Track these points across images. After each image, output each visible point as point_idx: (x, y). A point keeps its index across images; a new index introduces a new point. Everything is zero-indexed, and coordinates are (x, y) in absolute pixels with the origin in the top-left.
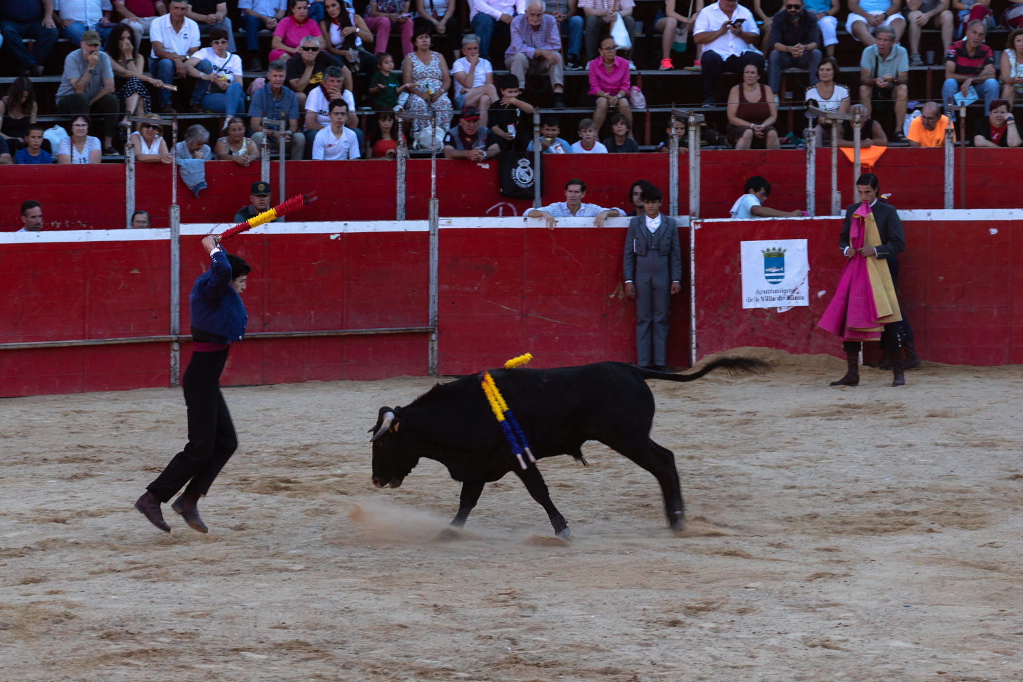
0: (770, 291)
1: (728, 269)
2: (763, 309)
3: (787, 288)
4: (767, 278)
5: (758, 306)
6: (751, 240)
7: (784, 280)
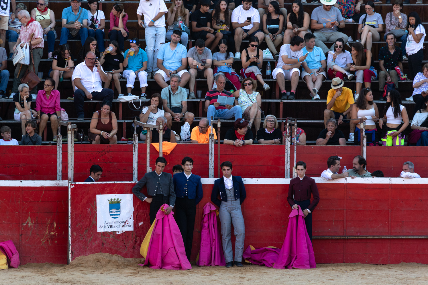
0: (113, 222)
1: (89, 210)
2: (108, 232)
3: (121, 221)
4: (111, 215)
5: (106, 230)
6: (102, 194)
7: (120, 217)
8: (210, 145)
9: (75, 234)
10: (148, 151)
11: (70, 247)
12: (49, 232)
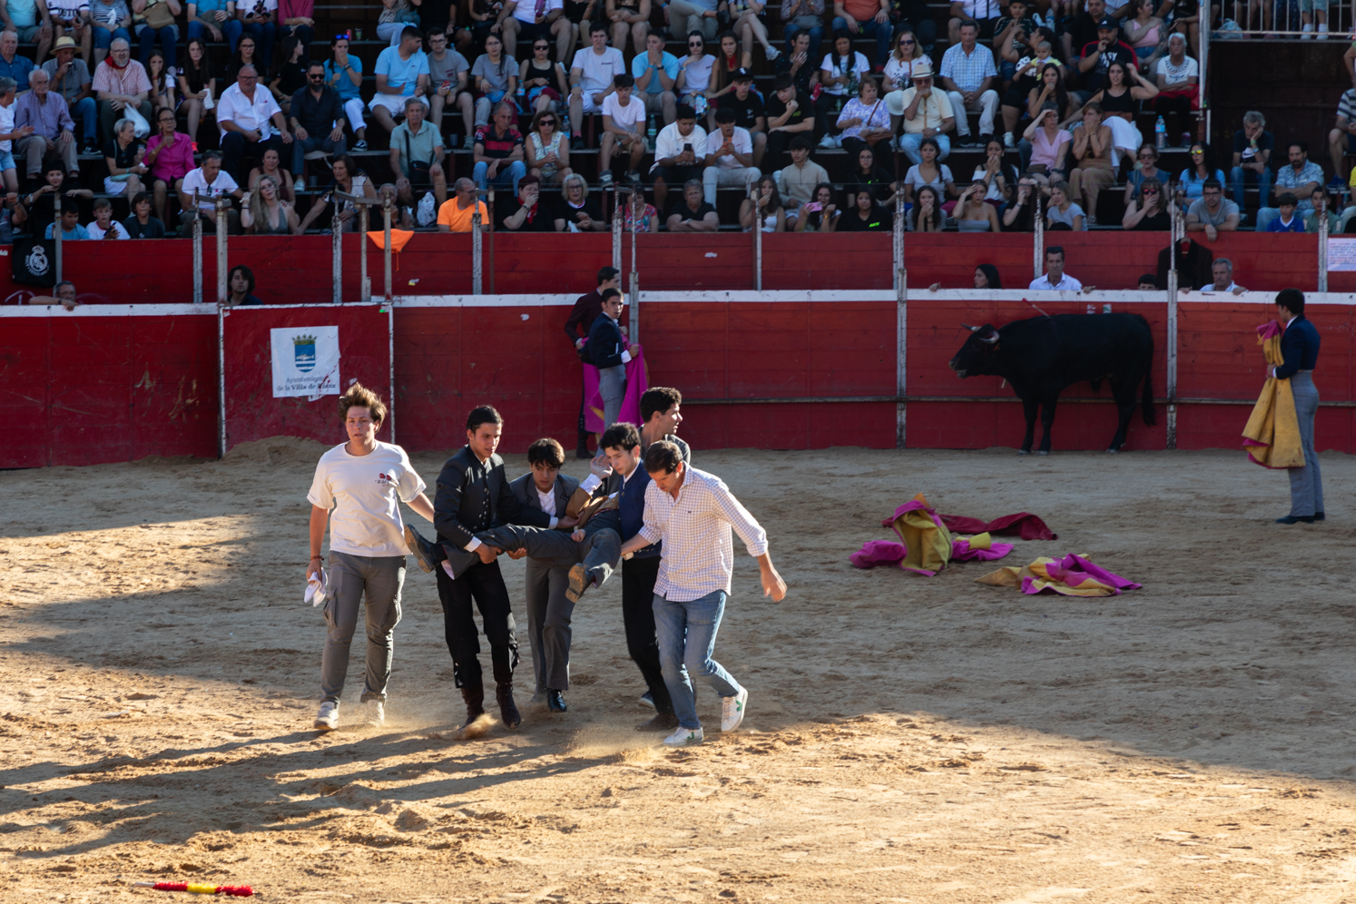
0: (301, 379)
1: (258, 357)
2: (294, 398)
3: (317, 376)
4: (298, 366)
5: (289, 394)
6: (281, 327)
7: (315, 368)
8: (474, 235)
9: (232, 401)
10: (364, 247)
11: (224, 426)
12: (185, 398)
